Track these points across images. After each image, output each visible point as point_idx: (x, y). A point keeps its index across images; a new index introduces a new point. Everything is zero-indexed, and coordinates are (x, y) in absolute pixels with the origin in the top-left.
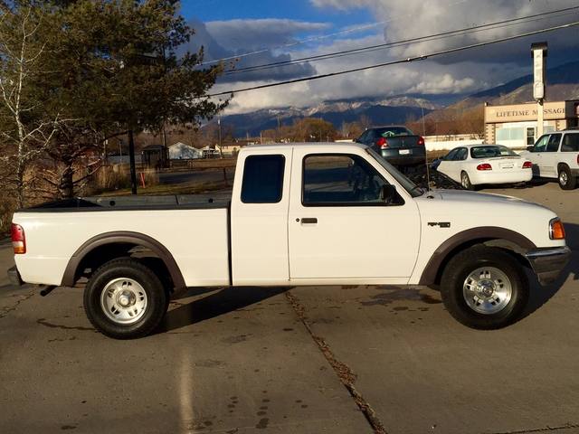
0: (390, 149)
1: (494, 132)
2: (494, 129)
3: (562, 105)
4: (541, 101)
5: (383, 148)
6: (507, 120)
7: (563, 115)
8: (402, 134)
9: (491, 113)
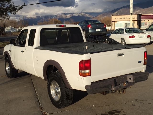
0: (93, 29)
1: (114, 24)
2: (114, 23)
3: (136, 16)
4: (132, 14)
5: (89, 28)
6: (118, 20)
7: (136, 19)
8: (96, 23)
9: (114, 18)
